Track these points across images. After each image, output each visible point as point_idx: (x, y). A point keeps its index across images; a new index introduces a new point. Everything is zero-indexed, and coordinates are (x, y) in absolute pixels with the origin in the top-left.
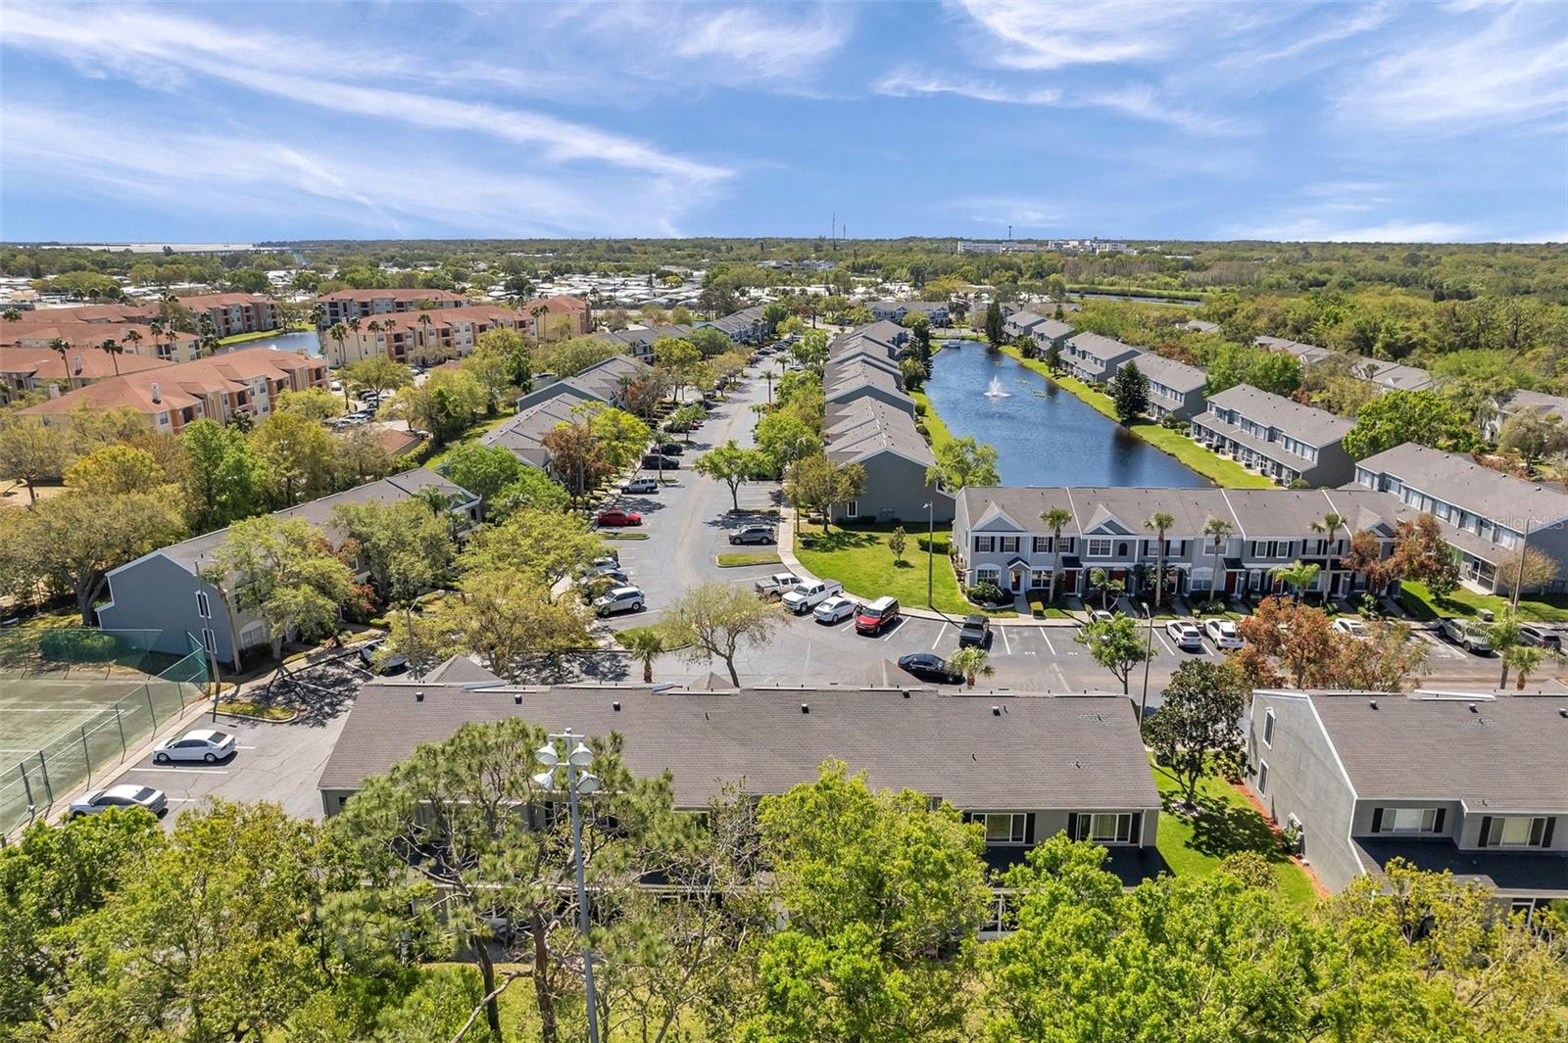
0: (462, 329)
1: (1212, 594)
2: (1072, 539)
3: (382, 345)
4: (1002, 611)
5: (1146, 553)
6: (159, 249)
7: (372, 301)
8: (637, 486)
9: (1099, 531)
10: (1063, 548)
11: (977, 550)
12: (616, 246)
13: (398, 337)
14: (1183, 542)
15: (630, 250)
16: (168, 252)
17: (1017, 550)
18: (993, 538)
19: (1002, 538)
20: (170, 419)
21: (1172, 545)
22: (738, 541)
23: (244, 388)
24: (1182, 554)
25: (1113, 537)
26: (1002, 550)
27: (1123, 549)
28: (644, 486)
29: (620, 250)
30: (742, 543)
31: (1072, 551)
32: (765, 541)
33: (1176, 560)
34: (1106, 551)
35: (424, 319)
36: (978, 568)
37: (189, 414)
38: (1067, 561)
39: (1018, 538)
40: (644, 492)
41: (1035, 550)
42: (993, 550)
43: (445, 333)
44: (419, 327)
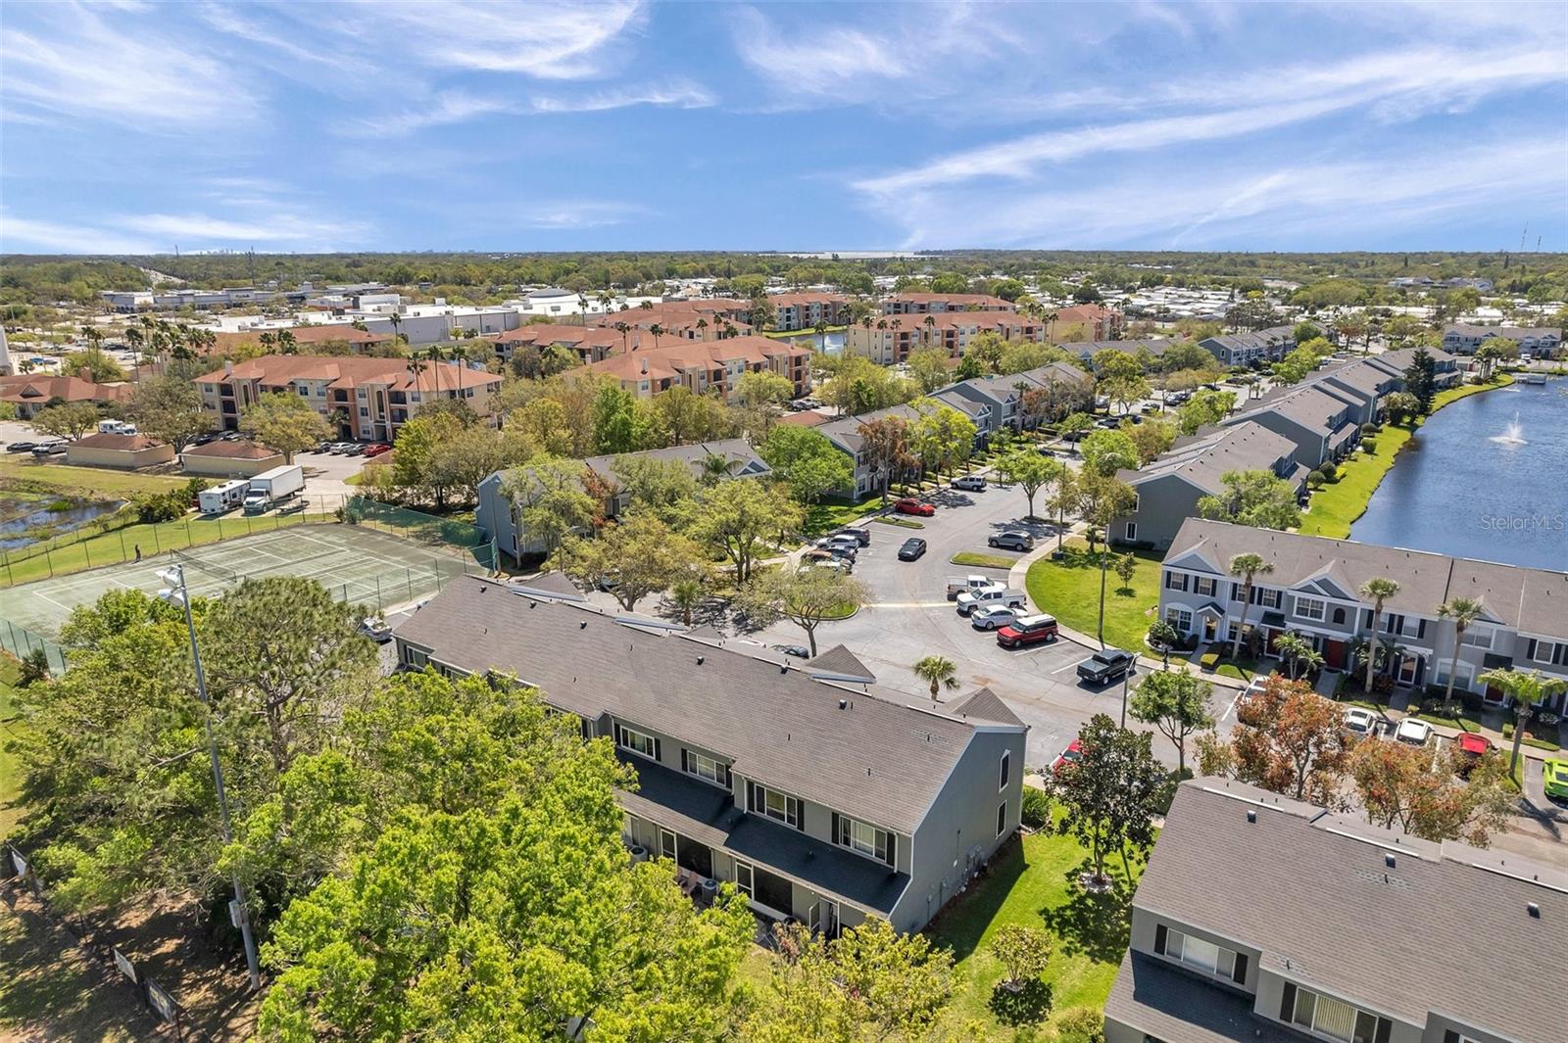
0: (967, 332)
1: (1449, 693)
2: (1280, 593)
3: (889, 342)
4: (1178, 656)
5: (1369, 626)
6: (828, 256)
7: (929, 304)
8: (964, 483)
9: (1308, 589)
10: (1269, 603)
11: (1168, 586)
12: (1239, 260)
13: (904, 336)
14: (1423, 622)
15: (1253, 264)
16: (836, 259)
17: (1213, 594)
18: (1186, 576)
19: (1197, 578)
20: (650, 386)
21: (1406, 623)
22: (994, 544)
23: (720, 367)
24: (1421, 635)
25: (1327, 600)
26: (1196, 591)
27: (1339, 616)
28: (971, 484)
29: (1243, 264)
30: (998, 546)
31: (1278, 607)
32: (1019, 548)
33: (1412, 643)
34: (1317, 614)
35: (929, 320)
36: (1169, 606)
37: (666, 384)
38: (1269, 618)
39: (1215, 581)
40: (970, 489)
41: (1234, 598)
42: (1185, 589)
43: (950, 334)
44: (925, 327)
